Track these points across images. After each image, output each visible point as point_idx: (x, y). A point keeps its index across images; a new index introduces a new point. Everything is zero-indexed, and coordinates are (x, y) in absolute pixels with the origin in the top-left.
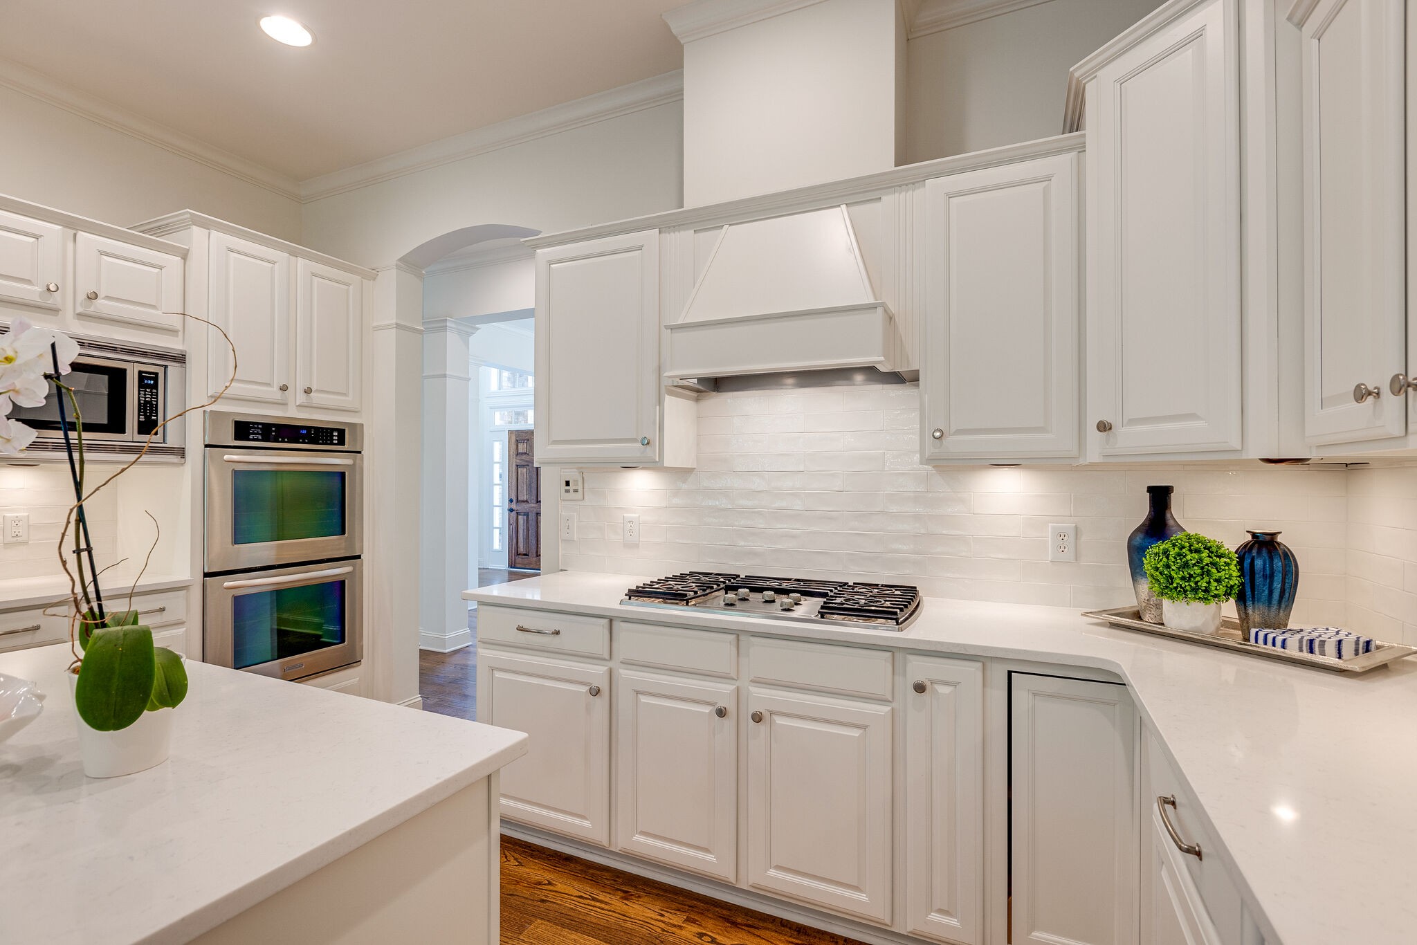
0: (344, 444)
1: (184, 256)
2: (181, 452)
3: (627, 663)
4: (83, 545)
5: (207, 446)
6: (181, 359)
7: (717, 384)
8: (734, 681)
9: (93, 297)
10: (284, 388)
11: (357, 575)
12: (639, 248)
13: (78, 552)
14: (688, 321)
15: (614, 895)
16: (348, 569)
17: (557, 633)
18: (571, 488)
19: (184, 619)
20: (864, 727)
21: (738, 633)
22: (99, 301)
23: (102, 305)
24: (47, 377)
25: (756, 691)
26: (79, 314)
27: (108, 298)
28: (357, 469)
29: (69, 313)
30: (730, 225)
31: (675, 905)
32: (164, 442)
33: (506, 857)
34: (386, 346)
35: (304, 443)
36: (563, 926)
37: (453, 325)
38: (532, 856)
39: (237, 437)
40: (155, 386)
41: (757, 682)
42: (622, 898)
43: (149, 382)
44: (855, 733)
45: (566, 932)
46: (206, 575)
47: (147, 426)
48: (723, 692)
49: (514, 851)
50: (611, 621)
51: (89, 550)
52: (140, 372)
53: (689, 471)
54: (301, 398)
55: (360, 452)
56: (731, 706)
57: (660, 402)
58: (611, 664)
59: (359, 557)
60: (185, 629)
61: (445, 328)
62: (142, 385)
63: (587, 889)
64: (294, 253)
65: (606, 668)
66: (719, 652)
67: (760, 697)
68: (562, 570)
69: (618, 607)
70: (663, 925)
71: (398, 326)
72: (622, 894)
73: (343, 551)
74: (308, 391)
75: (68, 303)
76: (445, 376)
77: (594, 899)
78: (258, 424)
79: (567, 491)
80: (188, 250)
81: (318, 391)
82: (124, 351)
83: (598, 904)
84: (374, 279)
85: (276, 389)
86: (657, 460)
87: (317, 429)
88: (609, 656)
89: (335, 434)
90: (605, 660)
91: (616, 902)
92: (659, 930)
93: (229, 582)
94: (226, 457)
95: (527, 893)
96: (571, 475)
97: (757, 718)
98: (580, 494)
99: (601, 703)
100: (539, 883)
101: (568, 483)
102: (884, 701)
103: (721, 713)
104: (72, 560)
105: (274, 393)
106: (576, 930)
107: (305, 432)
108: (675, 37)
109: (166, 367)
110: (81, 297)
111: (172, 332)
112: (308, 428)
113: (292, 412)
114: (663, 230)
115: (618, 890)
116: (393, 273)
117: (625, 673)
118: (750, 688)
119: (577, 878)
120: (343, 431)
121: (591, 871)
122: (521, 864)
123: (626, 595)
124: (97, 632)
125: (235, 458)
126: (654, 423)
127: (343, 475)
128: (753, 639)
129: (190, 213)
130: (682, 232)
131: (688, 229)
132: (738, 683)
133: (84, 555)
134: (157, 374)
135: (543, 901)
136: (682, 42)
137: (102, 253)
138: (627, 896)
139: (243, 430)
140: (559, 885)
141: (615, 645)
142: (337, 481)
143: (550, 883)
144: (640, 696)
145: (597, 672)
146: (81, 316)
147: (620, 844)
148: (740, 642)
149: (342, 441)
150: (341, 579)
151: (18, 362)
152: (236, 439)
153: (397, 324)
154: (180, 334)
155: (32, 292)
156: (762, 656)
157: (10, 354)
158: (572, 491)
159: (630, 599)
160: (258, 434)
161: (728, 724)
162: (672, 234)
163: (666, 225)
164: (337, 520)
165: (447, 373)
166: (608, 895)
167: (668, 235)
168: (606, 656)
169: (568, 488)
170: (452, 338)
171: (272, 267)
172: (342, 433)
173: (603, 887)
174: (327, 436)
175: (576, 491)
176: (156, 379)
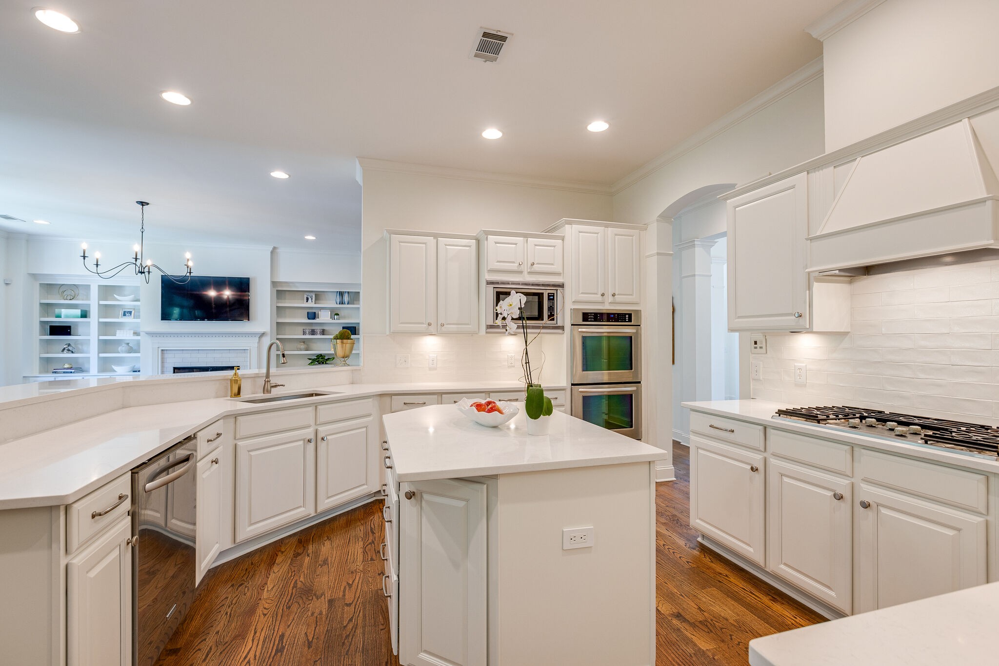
0: (631, 322)
1: (563, 238)
2: (562, 328)
3: (775, 455)
4: (527, 362)
5: (572, 325)
6: (562, 286)
7: (868, 270)
8: (849, 478)
9: (533, 264)
10: (603, 295)
11: (638, 392)
12: (793, 187)
13: (526, 363)
14: (824, 232)
15: (766, 596)
16: (634, 388)
17: (733, 431)
18: (758, 345)
19: (564, 404)
20: (959, 530)
21: (853, 446)
22: (535, 265)
23: (536, 268)
24: (519, 309)
25: (865, 487)
26: (529, 272)
27: (538, 264)
28: (638, 334)
29: (526, 273)
30: (863, 157)
31: (807, 617)
32: (557, 324)
33: (705, 556)
34: (652, 266)
35: (612, 321)
36: (728, 596)
37: (700, 243)
38: (720, 560)
39: (584, 320)
40: (553, 299)
41: (866, 481)
42: (771, 600)
43: (551, 298)
44: (951, 533)
45: (729, 599)
46: (573, 385)
47: (551, 316)
48: (842, 484)
49: (710, 555)
50: (765, 428)
51: (529, 363)
52: (548, 294)
53: (845, 334)
54: (611, 299)
55: (640, 326)
56: (847, 495)
57: (810, 288)
58: (765, 455)
59: (640, 382)
60: (564, 408)
61: (694, 246)
62: (549, 299)
63: (748, 587)
64: (607, 226)
65: (762, 456)
66: (839, 457)
67: (867, 492)
68: (752, 398)
69: (771, 420)
70: (793, 622)
71: (658, 254)
72: (771, 598)
73: (631, 379)
74: (614, 295)
75: (525, 268)
76: (694, 275)
77: (751, 593)
78: (592, 313)
79: (756, 348)
80: (564, 236)
81: (618, 294)
82: (543, 285)
83: (754, 596)
84: (646, 230)
85: (599, 296)
86: (808, 327)
87: (618, 314)
88: (764, 449)
89: (627, 316)
90: (762, 451)
91: (766, 600)
92: (790, 623)
93: (582, 389)
94: (580, 330)
95: (712, 575)
96: (759, 337)
97: (866, 506)
98: (763, 350)
99: (758, 477)
100: (721, 574)
101: (756, 343)
102: (978, 513)
103: (840, 498)
104: (525, 365)
105: (598, 297)
106: (736, 601)
107: (613, 316)
108: (816, 39)
109: (557, 290)
110: (529, 265)
111: (559, 274)
112: (614, 314)
113: (607, 307)
114: (810, 171)
115: (770, 595)
116: (656, 224)
117: (773, 461)
118: (861, 484)
119: (744, 580)
120: (631, 314)
121: (755, 581)
122: (712, 562)
123: (776, 413)
124: (530, 388)
125: (584, 330)
126: (805, 302)
127: (631, 337)
128: (863, 451)
129: (565, 220)
130: (824, 170)
131: (828, 167)
132: (853, 480)
133: (528, 364)
134: (554, 294)
135: (720, 582)
136: (822, 40)
137: (536, 245)
138: (774, 600)
139: (586, 317)
140: (732, 579)
141: (768, 442)
142: (628, 342)
143: (726, 576)
144: (783, 477)
145: (757, 459)
146: (530, 273)
147: (771, 567)
148: (854, 452)
149: (630, 320)
150: (631, 393)
151: (512, 306)
152: (583, 321)
153: (657, 253)
154: (562, 274)
155: (514, 267)
156: (869, 464)
157: (511, 303)
158: (758, 348)
159: (779, 415)
160: (592, 318)
161: (845, 506)
162: (817, 173)
163: (810, 169)
164: (628, 362)
165: (696, 273)
166: (762, 595)
167: (814, 174)
168: (763, 449)
169: (756, 346)
170: (699, 251)
171: (597, 236)
172: (630, 315)
173: (760, 590)
174: (623, 318)
175: (761, 348)
176: (553, 296)
